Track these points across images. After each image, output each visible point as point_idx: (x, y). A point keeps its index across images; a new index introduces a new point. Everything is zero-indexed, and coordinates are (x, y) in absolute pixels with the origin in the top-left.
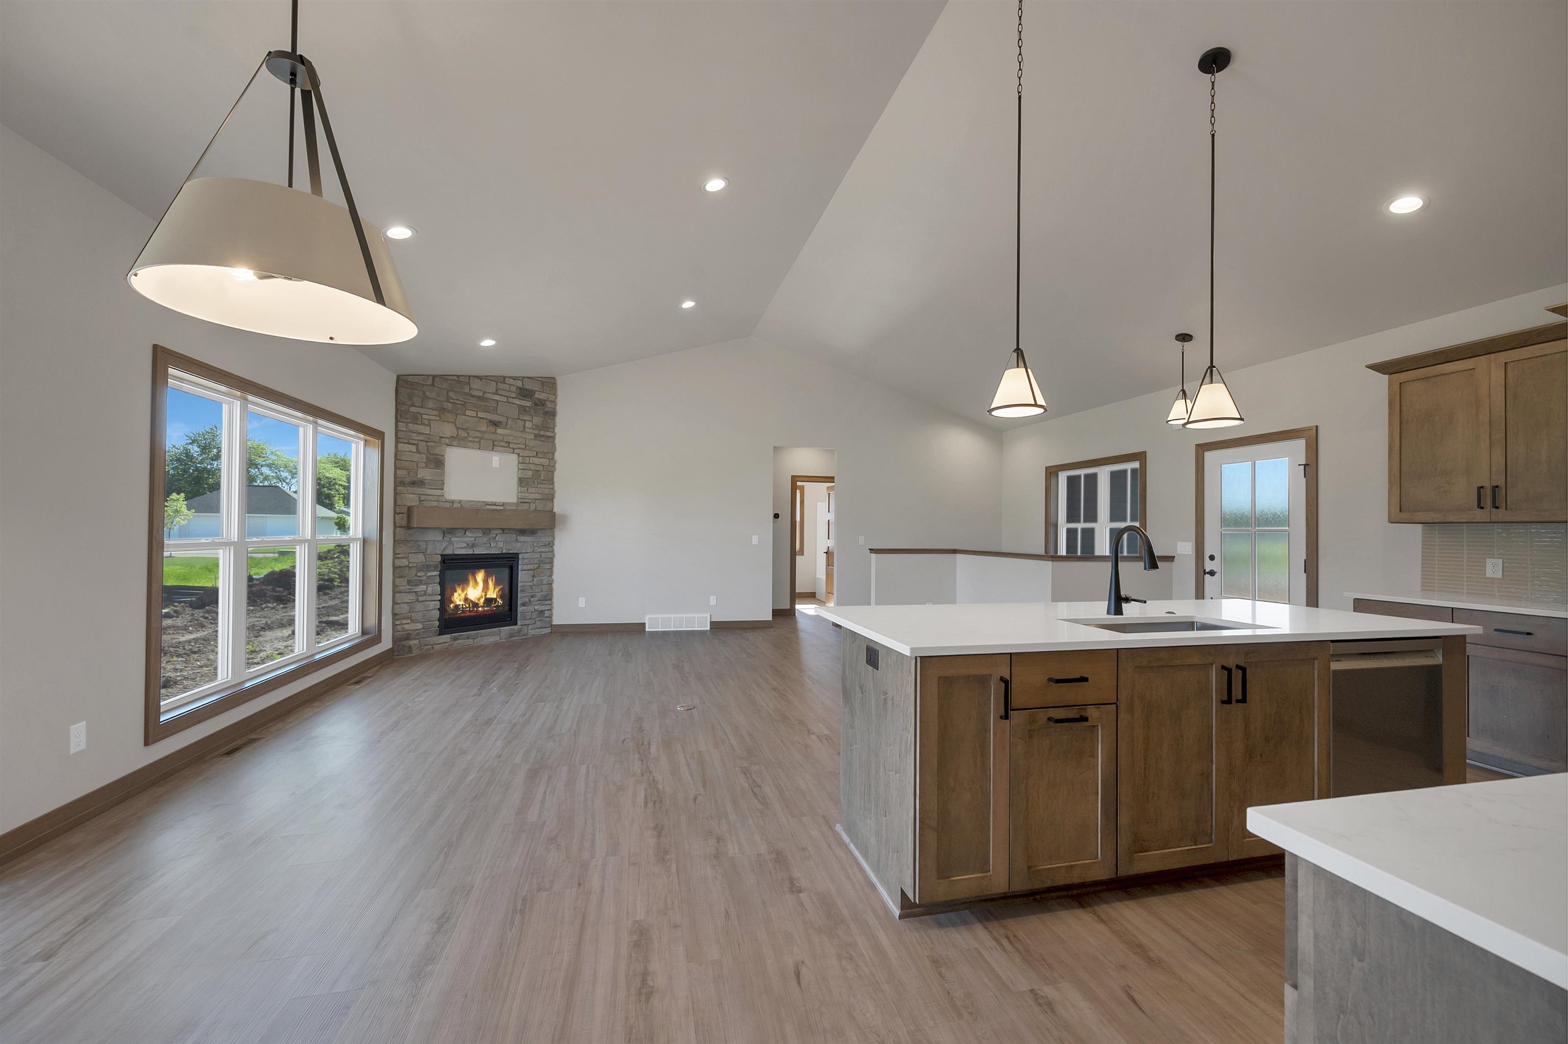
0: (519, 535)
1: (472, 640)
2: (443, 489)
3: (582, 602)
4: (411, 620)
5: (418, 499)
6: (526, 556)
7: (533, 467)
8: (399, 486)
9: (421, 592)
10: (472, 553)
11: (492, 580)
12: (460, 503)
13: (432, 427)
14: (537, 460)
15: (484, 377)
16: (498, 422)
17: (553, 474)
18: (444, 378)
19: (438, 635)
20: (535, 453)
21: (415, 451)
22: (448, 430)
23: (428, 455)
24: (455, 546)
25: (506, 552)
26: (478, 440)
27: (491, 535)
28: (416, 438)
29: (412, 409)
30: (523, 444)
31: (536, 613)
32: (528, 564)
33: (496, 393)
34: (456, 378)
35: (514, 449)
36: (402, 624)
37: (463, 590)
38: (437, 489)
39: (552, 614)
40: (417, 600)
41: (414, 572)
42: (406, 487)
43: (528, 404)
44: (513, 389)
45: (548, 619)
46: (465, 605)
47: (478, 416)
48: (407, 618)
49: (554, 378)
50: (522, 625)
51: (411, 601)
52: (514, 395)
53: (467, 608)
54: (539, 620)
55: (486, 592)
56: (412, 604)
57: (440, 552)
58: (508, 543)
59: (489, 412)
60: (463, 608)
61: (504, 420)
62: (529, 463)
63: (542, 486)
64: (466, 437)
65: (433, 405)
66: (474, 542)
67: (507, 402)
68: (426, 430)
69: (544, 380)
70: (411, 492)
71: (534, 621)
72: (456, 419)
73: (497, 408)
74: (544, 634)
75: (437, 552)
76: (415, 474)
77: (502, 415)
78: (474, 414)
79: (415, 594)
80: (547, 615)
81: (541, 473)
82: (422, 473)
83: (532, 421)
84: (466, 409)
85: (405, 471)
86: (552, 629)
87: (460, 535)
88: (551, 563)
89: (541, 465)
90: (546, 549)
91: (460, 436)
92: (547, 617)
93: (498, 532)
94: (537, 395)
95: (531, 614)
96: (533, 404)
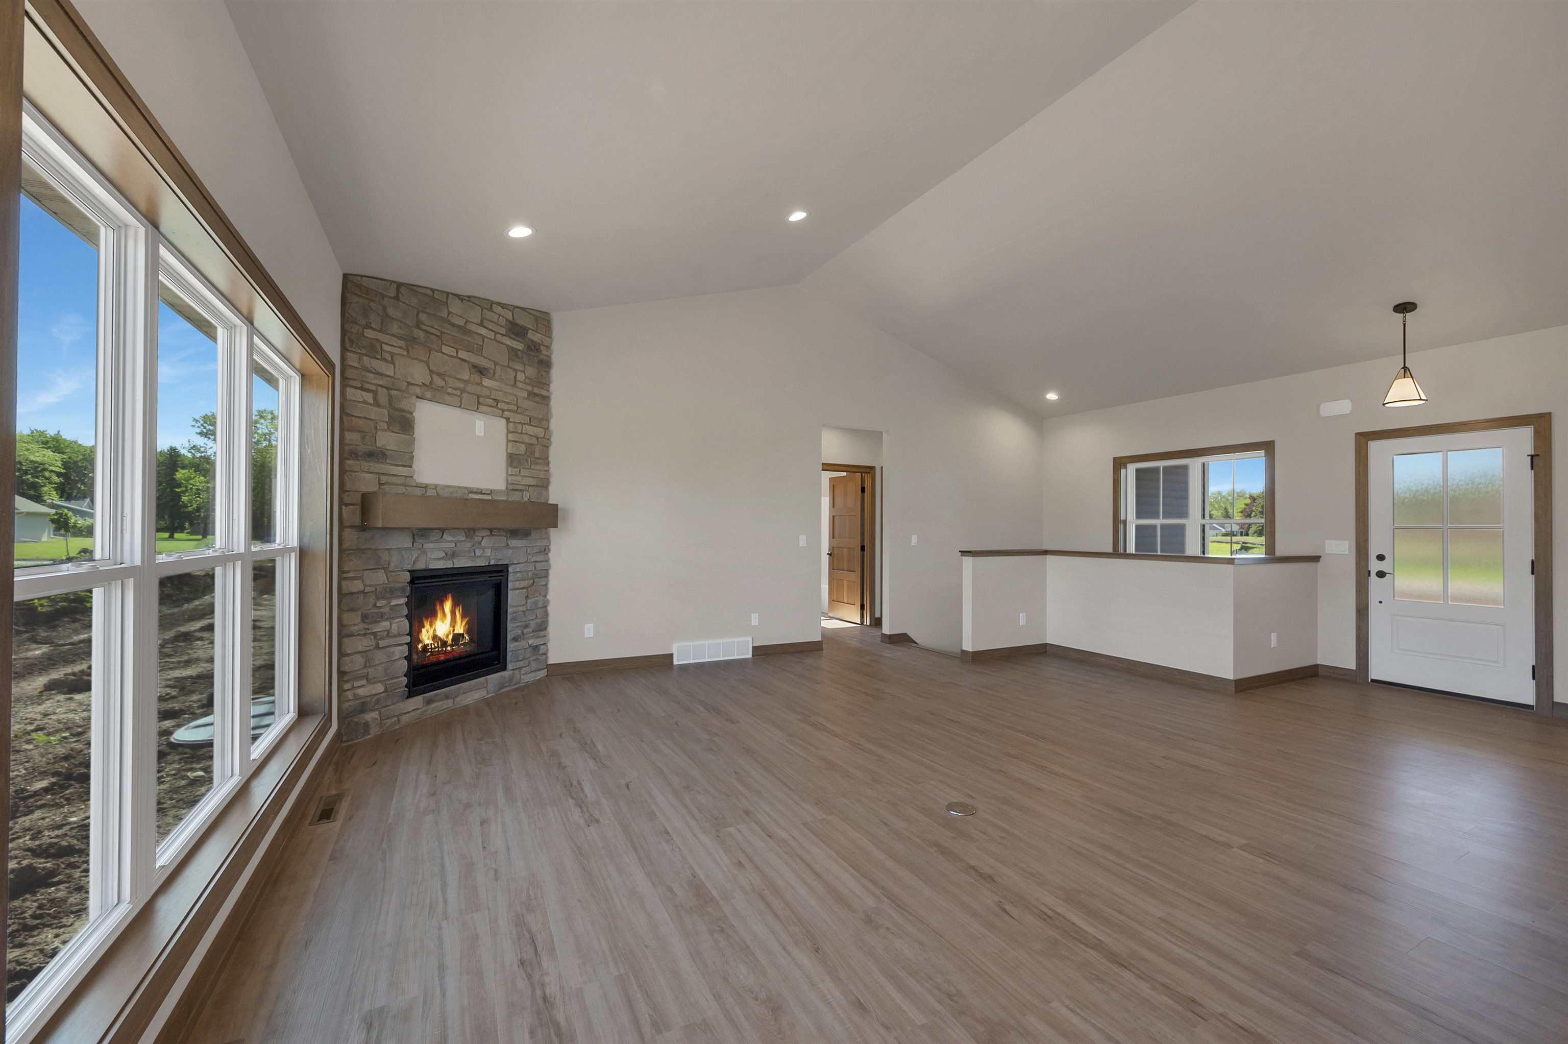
0: (509, 537)
1: (452, 700)
2: (411, 467)
3: (589, 630)
4: (367, 679)
5: (376, 481)
6: (517, 568)
7: (526, 439)
8: (349, 459)
9: (382, 633)
10: (451, 566)
12: (435, 489)
13: (396, 366)
14: (529, 430)
15: (467, 298)
16: (484, 368)
17: (548, 450)
18: (415, 291)
19: (407, 698)
20: (529, 419)
21: (372, 402)
22: (419, 373)
23: (391, 411)
24: (429, 556)
25: (495, 563)
26: (458, 393)
27: (476, 537)
28: (372, 381)
29: (369, 333)
30: (514, 404)
31: (530, 650)
32: (519, 580)
33: (481, 324)
34: (430, 293)
35: (503, 411)
36: (354, 688)
37: (431, 623)
38: (404, 466)
39: (547, 650)
40: (377, 647)
41: (371, 601)
42: (359, 460)
43: (520, 346)
44: (502, 321)
45: (544, 656)
46: (433, 645)
48: (361, 677)
49: (548, 313)
50: (513, 670)
51: (368, 649)
52: (503, 331)
53: (435, 650)
54: (534, 660)
56: (368, 653)
57: (409, 567)
58: (495, 549)
59: (472, 352)
60: (431, 649)
61: (490, 365)
62: (522, 433)
63: (535, 466)
64: (442, 387)
65: (399, 331)
66: (454, 549)
67: (495, 340)
68: (388, 370)
69: (538, 314)
70: (366, 469)
71: (526, 662)
72: (429, 357)
73: (483, 348)
74: (539, 680)
75: (407, 567)
76: (373, 440)
77: (488, 358)
78: (453, 352)
79: (372, 637)
80: (543, 651)
81: (535, 447)
82: (383, 439)
83: (524, 372)
84: (442, 343)
85: (357, 434)
86: (548, 671)
87: (436, 538)
88: (546, 577)
89: (535, 437)
90: (541, 558)
91: (435, 385)
92: (542, 654)
93: (484, 533)
94: (530, 336)
95: (524, 652)
96: (525, 347)
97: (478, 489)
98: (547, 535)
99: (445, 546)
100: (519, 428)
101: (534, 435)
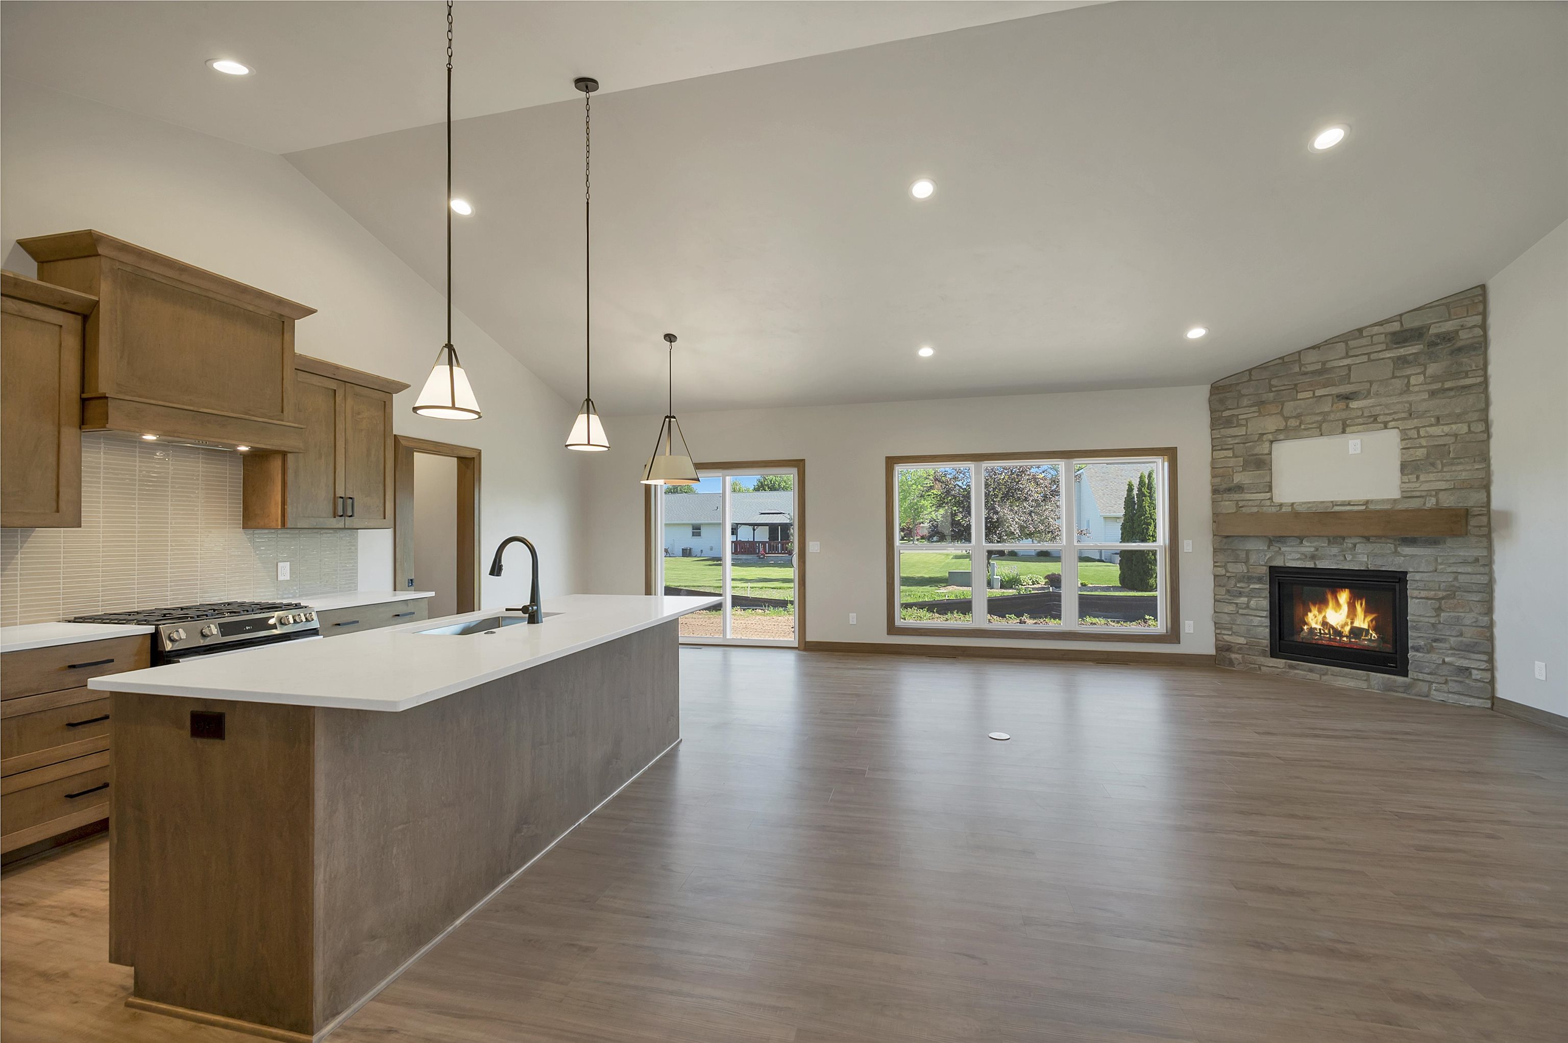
0: (1399, 545)
1: (1318, 676)
2: (1270, 492)
3: (1540, 670)
4: (1235, 632)
5: (1234, 506)
6: (1418, 577)
7: (1424, 442)
8: (1214, 494)
9: (1242, 605)
10: (1312, 566)
11: (1361, 604)
12: (1292, 506)
13: (1249, 426)
14: (1436, 430)
15: (1324, 343)
16: (1351, 393)
18: (1265, 367)
19: (1268, 657)
20: (1433, 420)
21: (1232, 456)
22: (1271, 423)
23: (1246, 458)
24: (1286, 557)
25: (1378, 569)
26: (1314, 425)
27: (1345, 545)
28: (1230, 443)
29: (1226, 414)
30: (1404, 412)
31: (1458, 669)
32: (1422, 590)
33: (1347, 356)
34: (1280, 361)
35: (1386, 423)
36: (1221, 633)
37: (1320, 611)
38: (1260, 493)
39: (1494, 680)
40: (1237, 613)
41: (1233, 582)
42: (1221, 494)
43: (1414, 349)
44: (1380, 339)
45: (1482, 684)
46: (1324, 631)
48: (1230, 630)
49: (1481, 285)
50: (1416, 679)
51: (1232, 612)
52: (1383, 347)
53: (1327, 634)
54: (1457, 682)
55: (1353, 620)
56: (1234, 615)
57: (1266, 563)
58: (1376, 556)
59: (1334, 386)
60: (1320, 633)
61: (1363, 387)
62: (1419, 437)
63: (1454, 468)
64: (1300, 425)
65: (1249, 402)
66: (1316, 553)
67: (1369, 360)
68: (1242, 431)
69: (1449, 300)
70: (1227, 499)
71: (1442, 680)
72: (1282, 408)
73: (1350, 376)
74: (1469, 707)
75: (1263, 563)
76: (1231, 479)
77: (1359, 381)
78: (1309, 394)
79: (1235, 606)
80: (1478, 677)
81: (1449, 447)
82: (1239, 478)
83: (1424, 373)
84: (1297, 392)
85: (1220, 478)
86: (1493, 704)
87: (1294, 544)
88: (1484, 592)
89: (1450, 435)
90: (1469, 569)
91: (1290, 426)
92: (1476, 680)
93: (1357, 540)
94: (1433, 331)
95: (1434, 666)
96: (1424, 346)
97: (1345, 501)
98: (1485, 544)
99: (1305, 550)
100: (1413, 434)
101: (1447, 435)
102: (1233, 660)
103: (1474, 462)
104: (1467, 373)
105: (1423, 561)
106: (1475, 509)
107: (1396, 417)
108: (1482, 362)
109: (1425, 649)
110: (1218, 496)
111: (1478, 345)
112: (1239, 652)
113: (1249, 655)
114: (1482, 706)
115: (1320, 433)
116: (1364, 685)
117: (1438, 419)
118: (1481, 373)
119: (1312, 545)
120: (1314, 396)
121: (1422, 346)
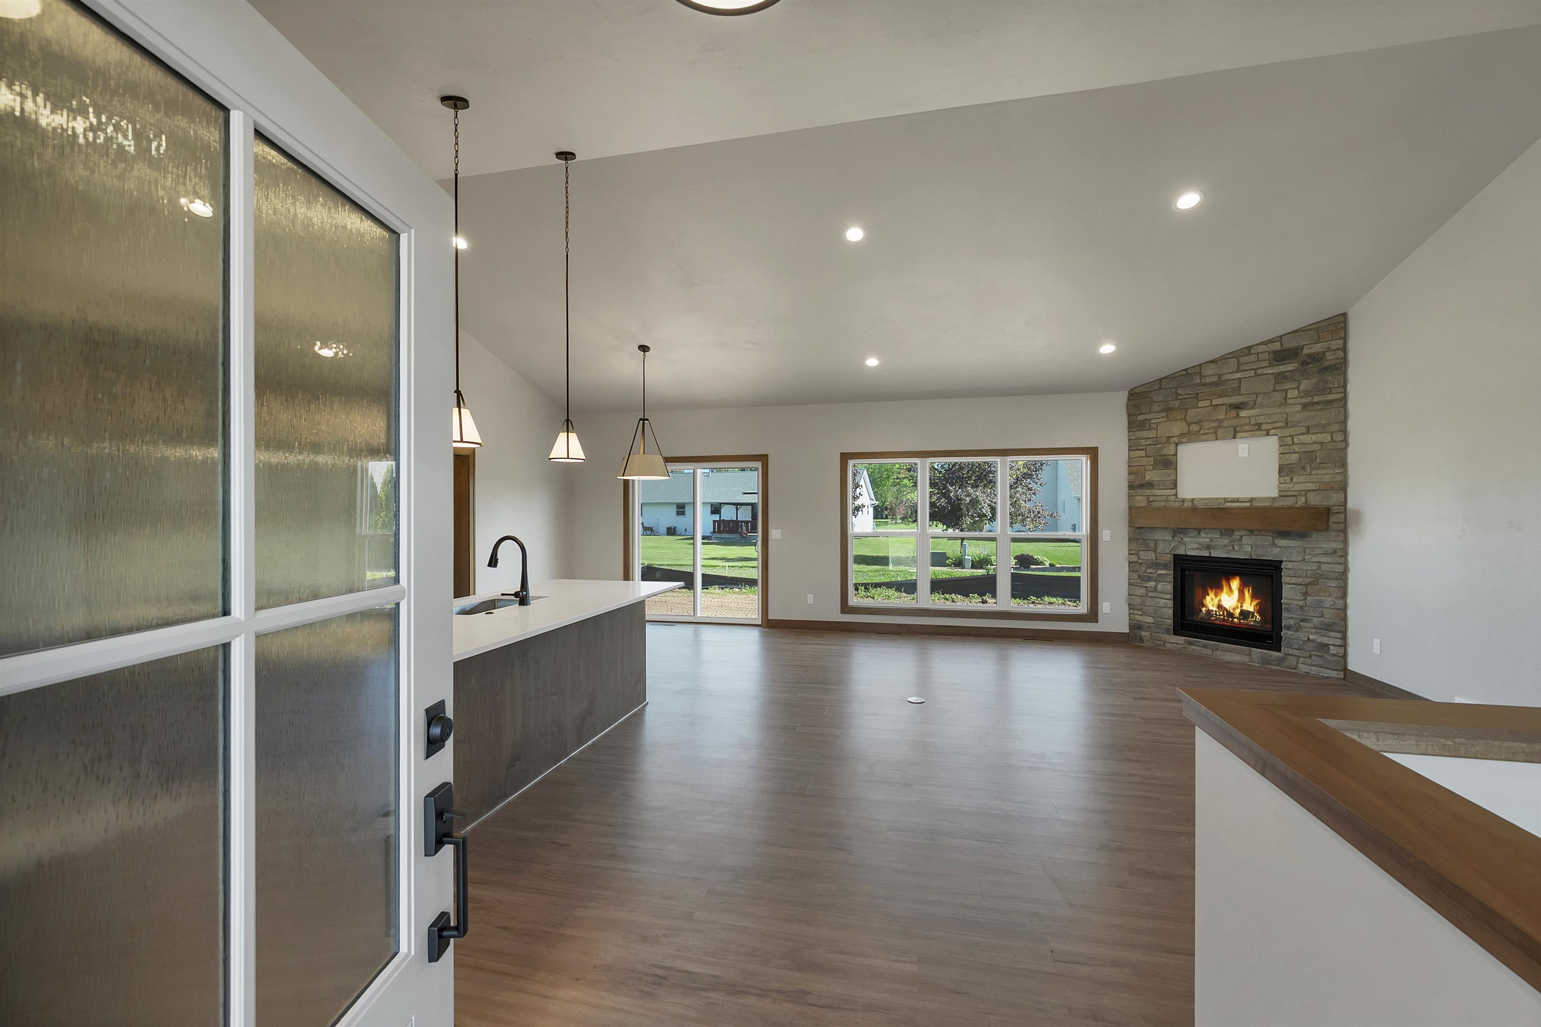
0: (1276, 537)
2: (1175, 488)
3: (1376, 645)
4: (1145, 612)
5: (1146, 500)
6: (1290, 565)
7: (1296, 448)
8: (1130, 490)
9: (1151, 588)
10: (1208, 555)
11: (1249, 589)
12: (1193, 501)
14: (1306, 438)
15: (1219, 359)
16: (1240, 403)
18: (1172, 377)
19: (1171, 633)
21: (1143, 456)
22: (1177, 428)
23: (1156, 458)
24: (1187, 546)
25: (1266, 558)
26: (1211, 431)
27: (1234, 536)
28: (1144, 444)
29: (1140, 418)
30: (1282, 422)
31: (1320, 644)
32: (1293, 577)
33: (1238, 371)
34: (1185, 373)
35: (1270, 430)
36: (1134, 614)
37: (1216, 595)
38: (1167, 489)
39: (1347, 654)
40: (1147, 595)
41: (1143, 568)
42: (1138, 489)
43: (1291, 366)
44: (1264, 356)
45: (1340, 659)
46: (1219, 613)
47: (1213, 404)
48: (1141, 610)
49: (1343, 314)
50: (1287, 653)
52: (1267, 363)
53: (1221, 615)
54: (1317, 656)
55: (1242, 603)
56: (1143, 597)
57: (1171, 551)
58: (1257, 547)
59: (1227, 396)
60: (1216, 614)
61: (1251, 398)
62: (1293, 444)
63: (1320, 472)
64: (1200, 431)
65: (1159, 408)
66: (1211, 543)
67: (1256, 375)
68: (1152, 434)
69: (1318, 325)
70: (1140, 494)
71: (1307, 654)
72: (1186, 415)
73: (1240, 387)
74: (1327, 677)
75: (1168, 552)
76: (1144, 476)
77: (1247, 393)
78: (1208, 403)
79: (1145, 589)
80: (1335, 652)
81: (1316, 454)
82: (1149, 476)
83: (1298, 388)
84: (1198, 401)
85: (1134, 475)
86: (1345, 675)
87: (1194, 535)
88: (1340, 579)
89: (1317, 443)
90: (1329, 560)
91: (1192, 431)
92: (1333, 655)
93: (1243, 533)
94: (1306, 351)
95: (1301, 643)
96: (1299, 364)
97: (1234, 498)
98: (1342, 538)
99: (1201, 541)
100: (1289, 441)
101: (1314, 443)
102: (1143, 637)
103: (1335, 467)
104: (1331, 389)
105: (1295, 552)
106: (1334, 507)
107: (1275, 425)
108: (1343, 381)
109: (1295, 628)
110: (1132, 491)
111: (1339, 366)
112: (1148, 630)
113: (1156, 632)
114: (1337, 677)
115: (1215, 438)
116: (1247, 659)
117: (1308, 428)
118: (1342, 389)
119: (1208, 536)
120: (1211, 405)
121: (1296, 365)
